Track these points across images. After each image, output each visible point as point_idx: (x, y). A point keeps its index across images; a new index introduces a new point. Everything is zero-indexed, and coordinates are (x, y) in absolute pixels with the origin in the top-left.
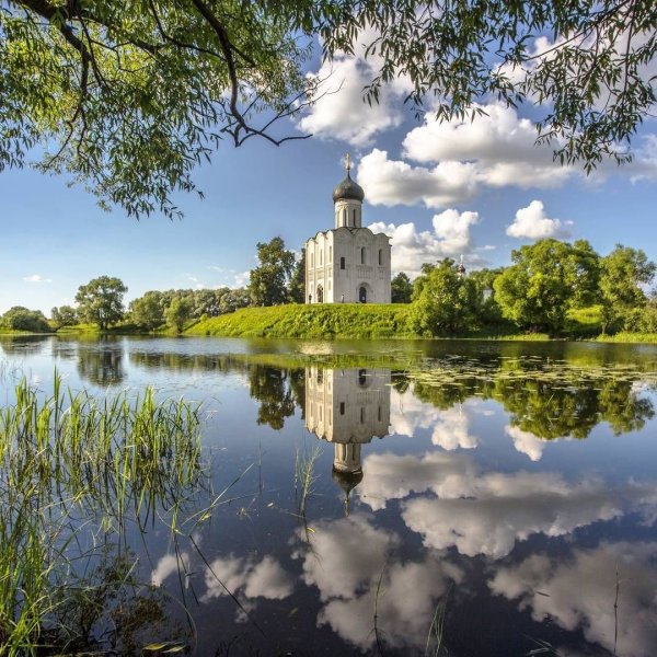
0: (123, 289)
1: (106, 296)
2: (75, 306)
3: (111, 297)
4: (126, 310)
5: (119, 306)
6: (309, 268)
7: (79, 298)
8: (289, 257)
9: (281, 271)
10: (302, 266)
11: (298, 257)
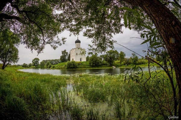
0: (39, 60)
1: (36, 61)
2: (32, 63)
3: (37, 61)
4: (39, 64)
5: (38, 63)
6: (71, 55)
7: (33, 62)
8: (67, 53)
9: (66, 56)
10: (70, 55)
11: (69, 53)
